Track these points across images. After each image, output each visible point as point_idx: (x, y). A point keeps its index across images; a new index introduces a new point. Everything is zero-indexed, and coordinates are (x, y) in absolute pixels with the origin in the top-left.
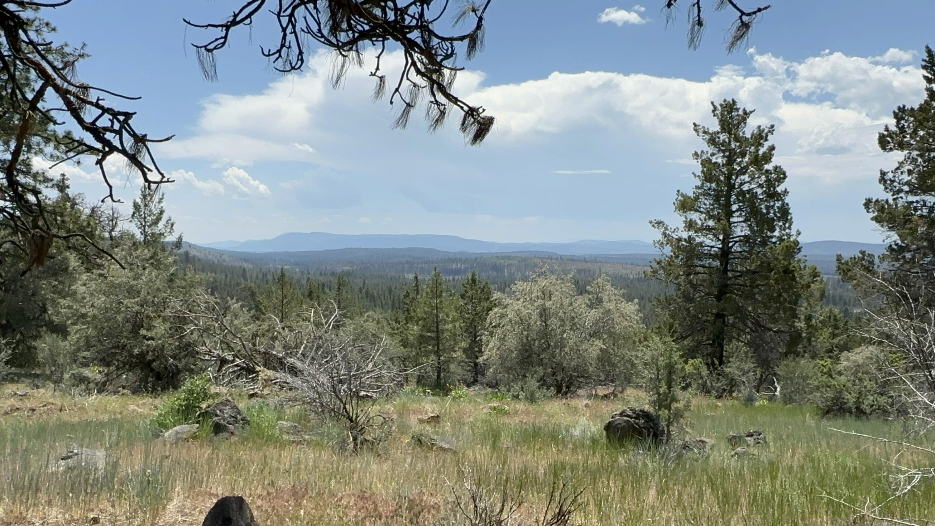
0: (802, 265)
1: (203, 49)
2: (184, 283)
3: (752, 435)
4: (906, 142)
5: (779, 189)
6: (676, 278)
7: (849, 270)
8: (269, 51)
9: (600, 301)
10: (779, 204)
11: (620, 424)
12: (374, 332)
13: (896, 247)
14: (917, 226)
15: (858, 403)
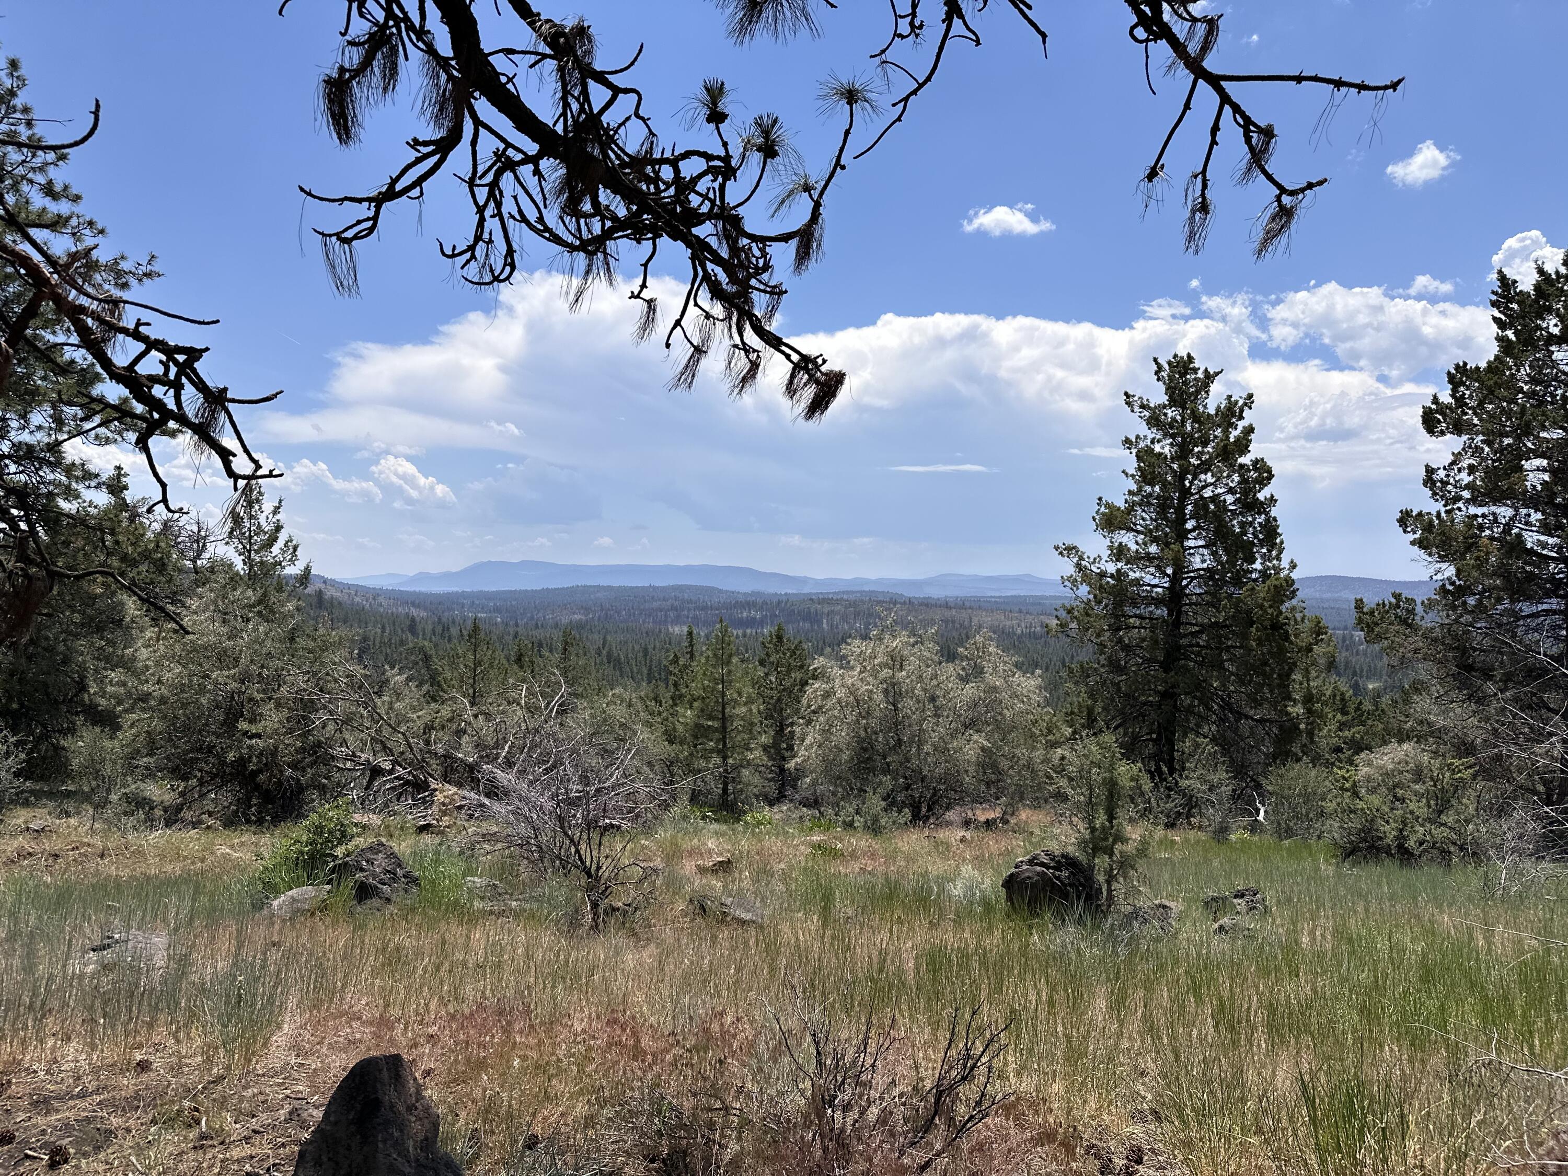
0: (1299, 616)
1: (334, 239)
2: (312, 644)
3: (1242, 896)
4: (1466, 421)
5: (1262, 495)
6: (1098, 636)
7: (1376, 624)
8: (454, 248)
9: (978, 672)
10: (1261, 519)
11: (1029, 878)
12: (623, 720)
13: (1451, 588)
14: (1488, 553)
15: (1401, 838)
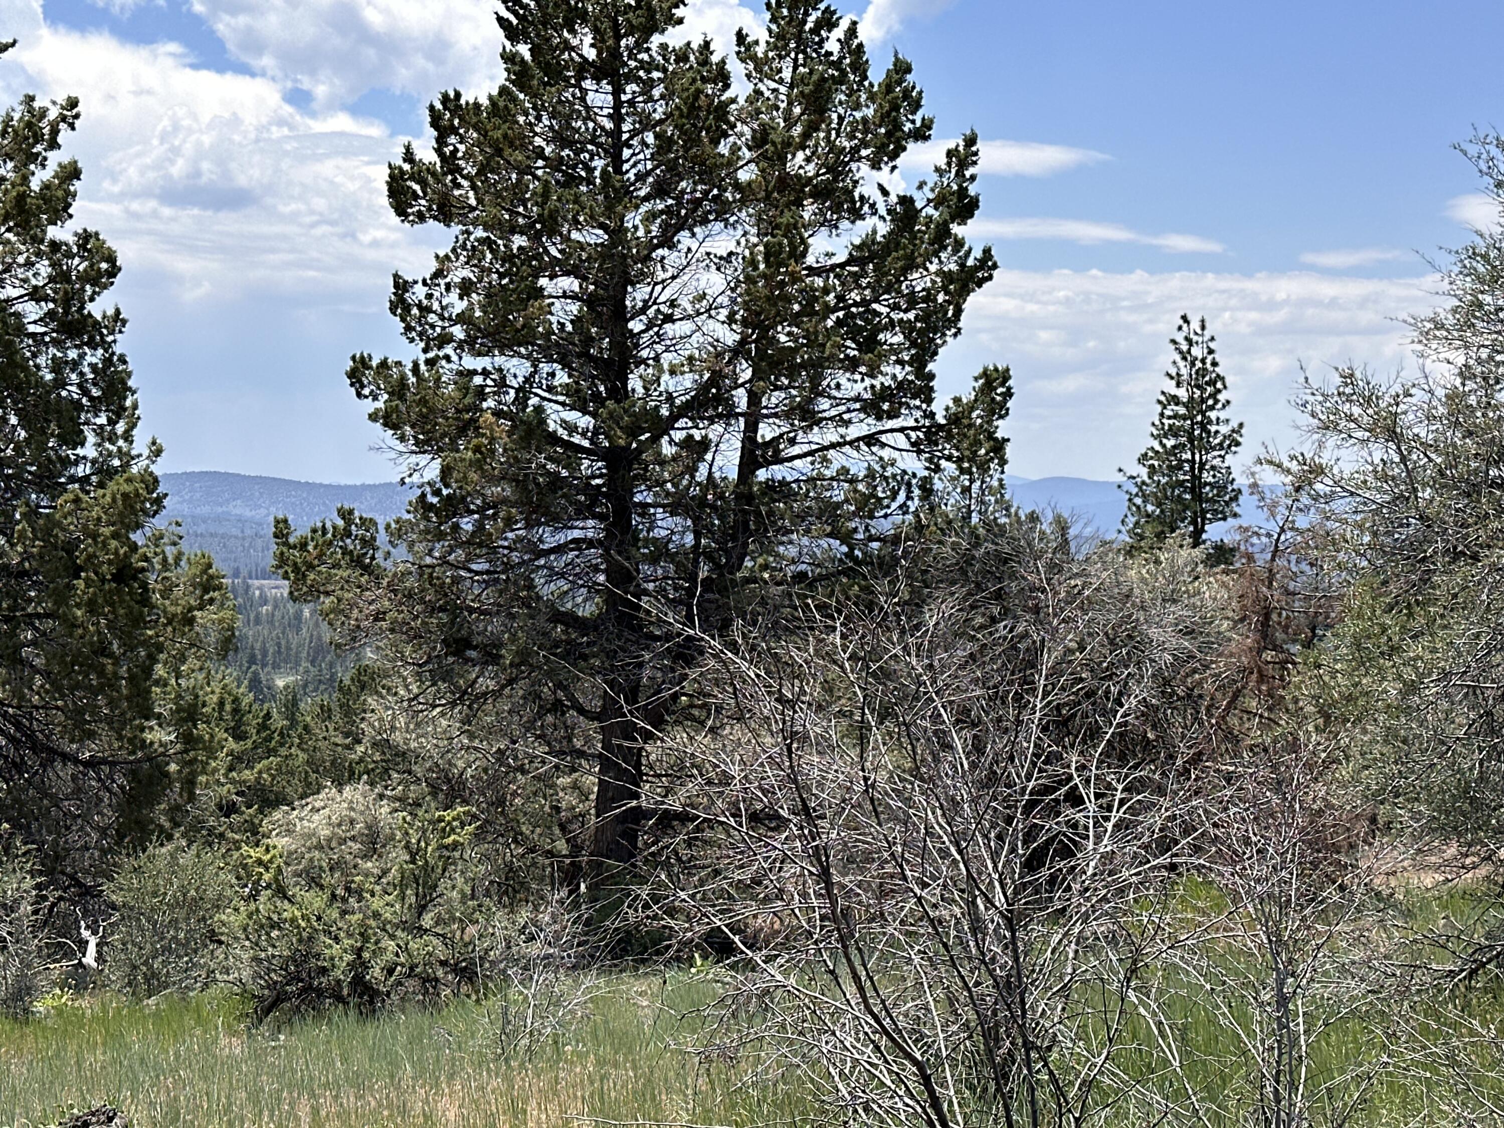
0: (170, 552)
4: (457, 199)
5: (98, 308)
7: (311, 567)
10: (94, 357)
13: (436, 500)
14: (492, 440)
15: (359, 965)
